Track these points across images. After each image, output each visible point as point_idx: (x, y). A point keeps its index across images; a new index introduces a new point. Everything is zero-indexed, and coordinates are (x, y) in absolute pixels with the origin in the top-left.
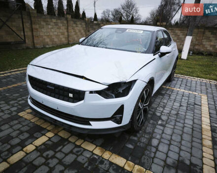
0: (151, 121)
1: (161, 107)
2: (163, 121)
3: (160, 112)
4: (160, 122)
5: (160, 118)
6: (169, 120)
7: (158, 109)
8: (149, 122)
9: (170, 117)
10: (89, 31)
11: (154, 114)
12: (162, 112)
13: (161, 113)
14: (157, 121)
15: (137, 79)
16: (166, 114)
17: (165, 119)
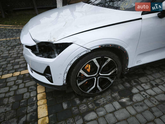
0: (116, 95)
1: (151, 84)
2: (131, 100)
6: (141, 103)
7: (143, 85)
8: (112, 94)
9: (146, 101)
11: (130, 89)
12: (145, 90)
13: (141, 91)
14: (123, 97)
15: (72, 42)
16: (146, 94)
17: (136, 100)
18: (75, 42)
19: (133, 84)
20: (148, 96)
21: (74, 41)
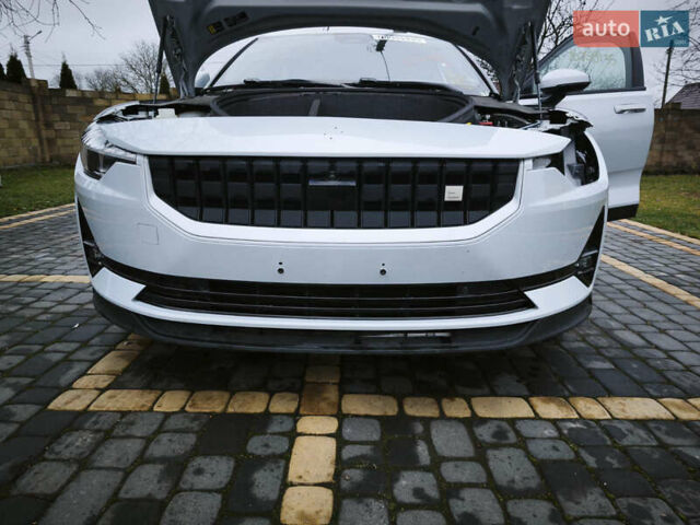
10: (49, 125)
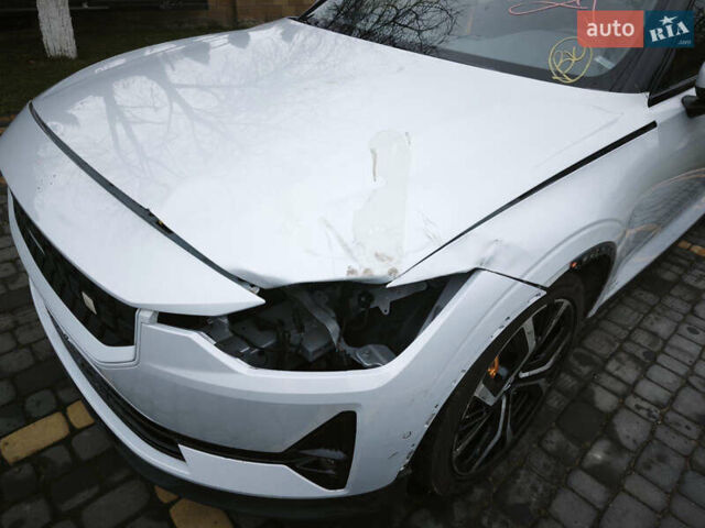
0: (555, 438)
1: (633, 357)
2: (618, 447)
3: (619, 387)
4: (598, 455)
5: (605, 426)
6: (654, 450)
7: (611, 366)
8: (540, 440)
9: (661, 433)
11: (583, 396)
12: (631, 388)
13: (622, 397)
14: (588, 444)
15: (476, 266)
16: (645, 405)
17: (634, 441)
18: (488, 263)
19: (579, 370)
20: (656, 413)
21: (487, 259)
